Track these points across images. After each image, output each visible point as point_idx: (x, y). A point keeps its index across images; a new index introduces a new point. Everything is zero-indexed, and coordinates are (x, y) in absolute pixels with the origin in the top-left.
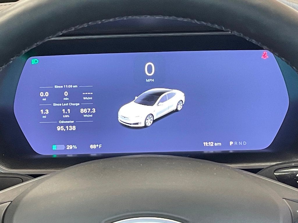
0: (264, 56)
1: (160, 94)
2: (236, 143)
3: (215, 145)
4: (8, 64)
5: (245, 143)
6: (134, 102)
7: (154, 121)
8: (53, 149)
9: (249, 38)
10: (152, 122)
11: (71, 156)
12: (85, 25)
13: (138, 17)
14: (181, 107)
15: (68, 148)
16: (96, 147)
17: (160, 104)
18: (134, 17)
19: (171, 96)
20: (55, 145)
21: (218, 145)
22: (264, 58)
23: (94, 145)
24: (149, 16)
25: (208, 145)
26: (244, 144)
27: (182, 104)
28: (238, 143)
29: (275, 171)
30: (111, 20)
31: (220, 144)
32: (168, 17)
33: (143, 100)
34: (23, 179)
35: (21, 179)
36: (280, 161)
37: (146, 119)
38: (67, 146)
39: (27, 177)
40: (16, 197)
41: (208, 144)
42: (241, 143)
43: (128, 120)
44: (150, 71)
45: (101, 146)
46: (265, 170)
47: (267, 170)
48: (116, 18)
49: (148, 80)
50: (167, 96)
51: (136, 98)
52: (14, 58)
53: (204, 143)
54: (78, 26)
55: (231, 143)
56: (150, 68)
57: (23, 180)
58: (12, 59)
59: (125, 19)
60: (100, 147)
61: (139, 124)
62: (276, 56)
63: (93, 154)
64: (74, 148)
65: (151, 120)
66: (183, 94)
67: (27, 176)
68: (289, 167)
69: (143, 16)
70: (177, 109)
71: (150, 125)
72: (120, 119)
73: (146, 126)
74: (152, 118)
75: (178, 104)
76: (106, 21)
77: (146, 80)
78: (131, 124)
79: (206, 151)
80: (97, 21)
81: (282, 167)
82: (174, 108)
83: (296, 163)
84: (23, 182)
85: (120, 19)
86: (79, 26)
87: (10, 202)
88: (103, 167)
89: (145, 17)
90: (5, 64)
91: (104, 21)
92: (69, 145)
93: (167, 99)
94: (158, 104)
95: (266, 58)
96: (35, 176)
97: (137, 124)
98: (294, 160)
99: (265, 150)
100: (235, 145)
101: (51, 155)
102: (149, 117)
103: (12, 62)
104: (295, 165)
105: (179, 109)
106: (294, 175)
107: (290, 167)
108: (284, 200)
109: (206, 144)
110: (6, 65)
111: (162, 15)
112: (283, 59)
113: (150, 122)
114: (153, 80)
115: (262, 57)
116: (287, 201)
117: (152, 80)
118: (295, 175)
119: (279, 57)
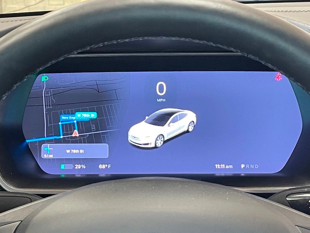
0: (277, 78)
1: (171, 114)
2: (248, 166)
3: (226, 167)
4: (22, 81)
5: (257, 166)
6: (145, 122)
7: (165, 142)
8: (62, 168)
9: (264, 62)
10: (162, 142)
11: (79, 176)
12: (101, 45)
13: (154, 38)
14: (193, 128)
15: (76, 168)
16: (105, 167)
17: (171, 124)
18: (150, 38)
19: (182, 116)
20: (63, 164)
21: (229, 168)
22: (278, 80)
23: (103, 165)
24: (164, 38)
25: (220, 168)
26: (256, 168)
27: (193, 125)
28: (250, 166)
29: (287, 196)
30: (127, 40)
31: (231, 167)
32: (184, 39)
33: (153, 120)
34: (31, 198)
35: (29, 199)
36: (292, 186)
37: (157, 140)
38: (76, 166)
39: (36, 197)
40: (26, 217)
41: (220, 166)
42: (252, 166)
43: (138, 140)
44: (161, 90)
45: (110, 166)
46: (278, 195)
47: (280, 194)
48: (132, 39)
49: (159, 99)
50: (178, 116)
51: (147, 118)
52: (28, 76)
53: (216, 165)
54: (93, 45)
55: (243, 166)
56: (161, 87)
57: (31, 200)
58: (26, 77)
59: (141, 39)
60: (109, 168)
61: (149, 144)
62: (291, 81)
63: (102, 175)
64: (82, 168)
65: (162, 140)
66: (194, 115)
67: (35, 195)
68: (301, 193)
69: (159, 37)
70: (188, 130)
71: (160, 145)
72: (130, 138)
73: (156, 147)
74: (162, 139)
75: (189, 125)
76: (122, 42)
77: (157, 100)
78: (141, 144)
79: (218, 174)
80: (113, 41)
81: (294, 193)
82: (185, 129)
83: (309, 189)
84: (31, 202)
85: (136, 40)
86: (95, 46)
87: (20, 222)
88: (114, 189)
89: (161, 38)
90: (19, 81)
91: (120, 41)
92: (78, 165)
93: (178, 119)
94: (169, 124)
95: (279, 80)
96: (44, 196)
97: (148, 144)
98: (307, 186)
99: (277, 174)
100: (247, 168)
101: (60, 175)
102: (159, 138)
103: (26, 80)
104: (307, 190)
105: (190, 130)
106: (306, 200)
107: (303, 192)
108: (297, 227)
109: (218, 166)
110: (20, 83)
111: (178, 37)
112: (299, 84)
113: (161, 143)
114: (165, 100)
115: (276, 79)
116: (299, 228)
117: (163, 100)
118: (308, 201)
119: (294, 82)
